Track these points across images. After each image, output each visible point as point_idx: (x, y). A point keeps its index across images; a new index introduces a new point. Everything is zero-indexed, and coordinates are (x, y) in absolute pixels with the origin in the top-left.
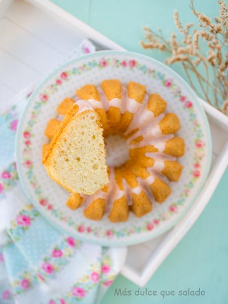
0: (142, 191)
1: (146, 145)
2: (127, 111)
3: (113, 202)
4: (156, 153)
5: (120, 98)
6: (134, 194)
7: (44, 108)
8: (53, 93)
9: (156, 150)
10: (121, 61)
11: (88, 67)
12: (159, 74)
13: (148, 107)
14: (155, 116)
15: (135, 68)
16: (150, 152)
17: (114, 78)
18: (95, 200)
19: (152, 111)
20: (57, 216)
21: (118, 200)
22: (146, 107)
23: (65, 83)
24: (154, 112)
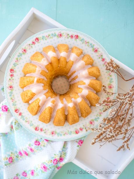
0: (74, 106)
1: (79, 81)
2: (70, 60)
3: (57, 110)
4: (84, 85)
5: (67, 53)
6: (69, 107)
7: (24, 56)
8: (29, 49)
9: (84, 83)
10: (70, 35)
11: (51, 36)
12: (91, 44)
13: (82, 59)
14: (86, 65)
15: (78, 40)
16: (81, 85)
17: (64, 43)
18: (46, 108)
19: (84, 61)
20: (24, 119)
21: (59, 109)
22: (81, 59)
23: (37, 44)
24: (86, 62)
